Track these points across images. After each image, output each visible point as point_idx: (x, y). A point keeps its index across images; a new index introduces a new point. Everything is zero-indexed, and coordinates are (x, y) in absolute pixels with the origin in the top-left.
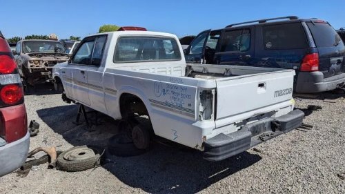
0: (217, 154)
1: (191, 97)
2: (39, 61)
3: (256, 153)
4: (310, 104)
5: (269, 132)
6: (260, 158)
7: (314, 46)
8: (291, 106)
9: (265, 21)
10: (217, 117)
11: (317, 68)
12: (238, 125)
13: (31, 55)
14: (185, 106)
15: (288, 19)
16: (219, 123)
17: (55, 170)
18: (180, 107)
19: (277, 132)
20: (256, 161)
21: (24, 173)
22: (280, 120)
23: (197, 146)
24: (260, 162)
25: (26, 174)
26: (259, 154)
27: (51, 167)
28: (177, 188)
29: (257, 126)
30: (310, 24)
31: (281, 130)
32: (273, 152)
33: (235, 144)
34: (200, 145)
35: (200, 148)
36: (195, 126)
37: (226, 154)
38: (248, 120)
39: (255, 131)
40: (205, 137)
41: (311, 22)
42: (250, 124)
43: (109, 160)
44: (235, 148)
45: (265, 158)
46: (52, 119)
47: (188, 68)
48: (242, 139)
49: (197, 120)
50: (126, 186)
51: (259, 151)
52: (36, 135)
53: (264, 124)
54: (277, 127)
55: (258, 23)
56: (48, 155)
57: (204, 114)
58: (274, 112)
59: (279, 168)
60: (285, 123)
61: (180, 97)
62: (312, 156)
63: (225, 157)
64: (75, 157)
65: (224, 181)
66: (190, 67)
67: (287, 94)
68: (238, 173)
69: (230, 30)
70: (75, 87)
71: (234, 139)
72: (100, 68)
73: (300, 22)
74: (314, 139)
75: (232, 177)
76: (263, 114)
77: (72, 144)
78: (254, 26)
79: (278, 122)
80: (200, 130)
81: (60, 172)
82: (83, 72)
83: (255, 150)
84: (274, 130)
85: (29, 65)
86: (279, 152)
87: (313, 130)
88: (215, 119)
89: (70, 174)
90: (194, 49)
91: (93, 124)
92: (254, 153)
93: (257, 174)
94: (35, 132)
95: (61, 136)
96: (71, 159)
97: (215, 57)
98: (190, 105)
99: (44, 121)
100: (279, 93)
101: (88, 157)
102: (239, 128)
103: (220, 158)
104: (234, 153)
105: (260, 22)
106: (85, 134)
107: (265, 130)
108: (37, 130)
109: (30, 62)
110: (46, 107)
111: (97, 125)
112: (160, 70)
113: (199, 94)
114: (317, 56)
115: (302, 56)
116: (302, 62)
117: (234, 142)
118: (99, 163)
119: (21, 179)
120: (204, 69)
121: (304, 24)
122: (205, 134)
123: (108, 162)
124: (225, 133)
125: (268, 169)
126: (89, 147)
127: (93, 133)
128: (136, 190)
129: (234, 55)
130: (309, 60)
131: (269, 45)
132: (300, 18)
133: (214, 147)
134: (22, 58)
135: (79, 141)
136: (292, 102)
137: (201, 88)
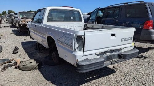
0: (83, 69)
1: (72, 39)
2: (25, 21)
3: (114, 69)
4: (150, 46)
5: (117, 59)
6: (115, 72)
7: (151, 16)
8: (132, 46)
9: (127, 3)
10: (85, 50)
11: (152, 28)
12: (98, 55)
13: (22, 18)
14: (70, 44)
15: (139, 2)
16: (86, 53)
17: (18, 69)
18: (68, 44)
19: (122, 59)
20: (113, 73)
21: (4, 70)
22: (123, 54)
23: (74, 64)
24: (114, 74)
25: (5, 70)
26: (115, 69)
27: (16, 68)
28: (68, 83)
29: (110, 56)
30: (150, 5)
31: (124, 59)
32: (123, 69)
33: (94, 64)
34: (75, 64)
35: (75, 65)
36: (73, 54)
37: (88, 69)
38: (105, 52)
39: (108, 58)
40: (77, 60)
41: (151, 4)
42: (106, 55)
43: (43, 67)
44: (94, 67)
45: (118, 72)
46: (26, 46)
47: (85, 26)
48: (99, 62)
49: (74, 51)
50: (45, 80)
51: (116, 68)
52: (17, 53)
53: (114, 55)
54: (121, 57)
55: (123, 4)
56: (16, 62)
57: (78, 48)
58: (121, 49)
59: (123, 78)
60: (126, 55)
61: (68, 39)
62: (143, 73)
63: (87, 71)
64: (26, 64)
65: (92, 82)
66: (86, 25)
67: (129, 40)
68: (101, 78)
69: (110, 8)
70: (33, 32)
71: (93, 62)
72: (41, 24)
73: (145, 4)
74: (147, 64)
75: (97, 80)
76: (115, 50)
77: (30, 58)
78: (122, 6)
79: (122, 54)
80: (75, 56)
81: (19, 70)
82: (35, 26)
83: (114, 67)
84: (120, 59)
85: (21, 22)
86: (126, 69)
87: (147, 59)
88: (84, 51)
89: (23, 72)
90: (92, 17)
91: (42, 49)
92: (113, 69)
93: (110, 80)
94: (16, 52)
95: (27, 54)
96: (25, 65)
97: (102, 21)
98: (71, 43)
99: (23, 47)
100: (124, 40)
101: (33, 65)
102: (100, 56)
103: (85, 71)
104: (93, 69)
105: (125, 4)
106: (37, 54)
107: (115, 58)
108: (17, 51)
109: (21, 21)
110: (26, 41)
111: (44, 50)
112: (71, 26)
113: (75, 38)
114: (152, 22)
115: (144, 21)
116: (144, 24)
117: (93, 64)
118: (37, 68)
119: (2, 72)
120: (92, 26)
121: (147, 5)
122: (77, 58)
123: (42, 68)
124: (90, 59)
125: (117, 78)
126: (35, 60)
127: (41, 54)
128: (48, 82)
129: (110, 20)
130: (148, 23)
131: (128, 16)
132: (145, 2)
133: (81, 66)
134: (19, 19)
135: (34, 57)
136: (133, 44)
137: (77, 35)
